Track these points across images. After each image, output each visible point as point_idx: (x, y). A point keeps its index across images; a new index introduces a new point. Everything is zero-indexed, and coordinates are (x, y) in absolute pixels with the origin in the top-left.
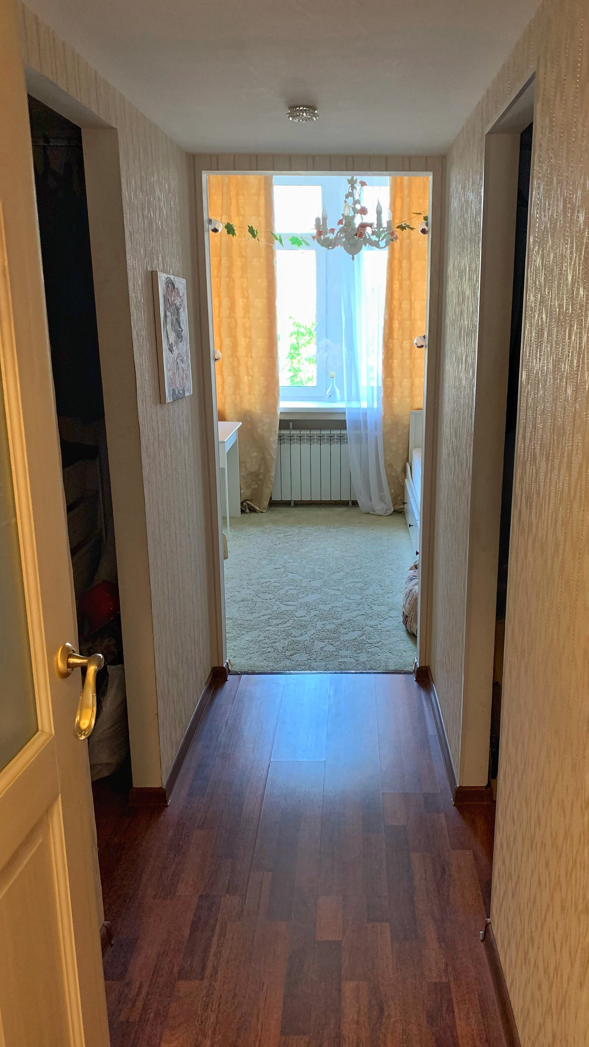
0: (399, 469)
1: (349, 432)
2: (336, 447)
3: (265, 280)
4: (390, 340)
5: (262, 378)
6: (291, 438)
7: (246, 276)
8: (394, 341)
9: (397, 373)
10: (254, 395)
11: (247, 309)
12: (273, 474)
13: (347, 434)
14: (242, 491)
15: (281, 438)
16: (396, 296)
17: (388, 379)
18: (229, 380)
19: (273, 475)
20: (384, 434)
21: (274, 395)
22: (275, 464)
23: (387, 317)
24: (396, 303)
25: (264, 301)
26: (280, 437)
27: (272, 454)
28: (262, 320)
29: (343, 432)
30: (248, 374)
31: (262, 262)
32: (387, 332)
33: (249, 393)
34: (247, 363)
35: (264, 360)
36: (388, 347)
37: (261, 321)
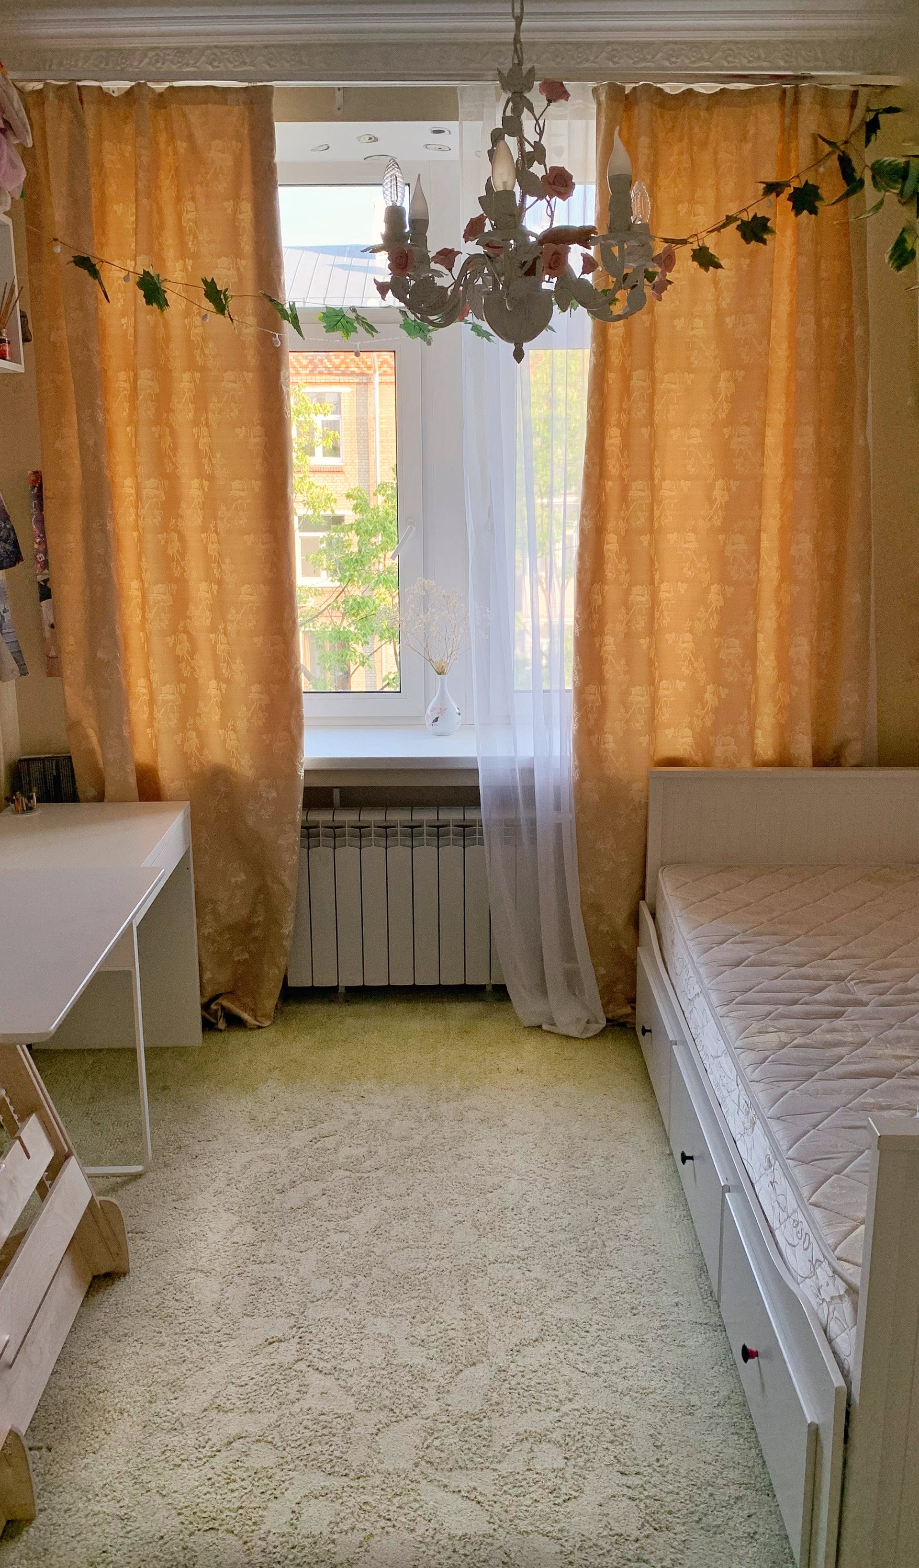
0: (620, 919)
1: (486, 813)
2: (451, 853)
3: (258, 430)
4: (597, 587)
5: (255, 688)
6: (335, 830)
7: (207, 419)
8: (606, 588)
9: (614, 670)
10: (234, 730)
11: (210, 506)
12: (287, 929)
13: (480, 821)
14: (208, 975)
15: (309, 831)
16: (613, 467)
17: (592, 688)
18: (167, 694)
19: (286, 931)
20: (581, 827)
21: (288, 729)
22: (293, 904)
23: (588, 524)
24: (611, 486)
25: (257, 485)
26: (308, 828)
27: (285, 879)
28: (252, 536)
29: (471, 815)
30: (218, 677)
31: (248, 381)
32: (588, 565)
33: (223, 725)
34: (214, 648)
35: (258, 641)
36: (590, 604)
37: (249, 539)
